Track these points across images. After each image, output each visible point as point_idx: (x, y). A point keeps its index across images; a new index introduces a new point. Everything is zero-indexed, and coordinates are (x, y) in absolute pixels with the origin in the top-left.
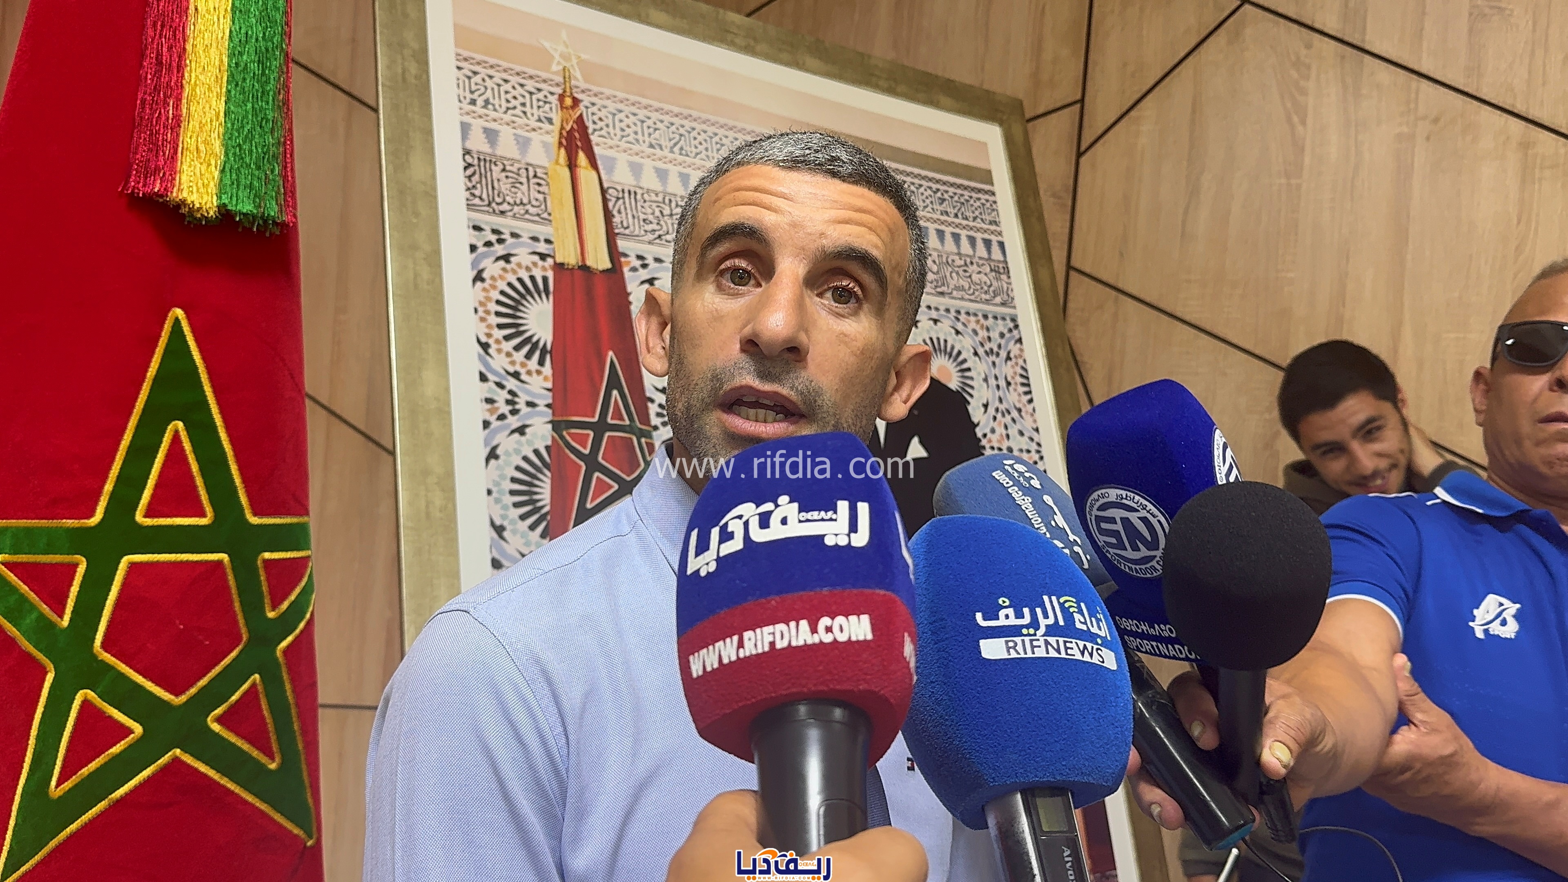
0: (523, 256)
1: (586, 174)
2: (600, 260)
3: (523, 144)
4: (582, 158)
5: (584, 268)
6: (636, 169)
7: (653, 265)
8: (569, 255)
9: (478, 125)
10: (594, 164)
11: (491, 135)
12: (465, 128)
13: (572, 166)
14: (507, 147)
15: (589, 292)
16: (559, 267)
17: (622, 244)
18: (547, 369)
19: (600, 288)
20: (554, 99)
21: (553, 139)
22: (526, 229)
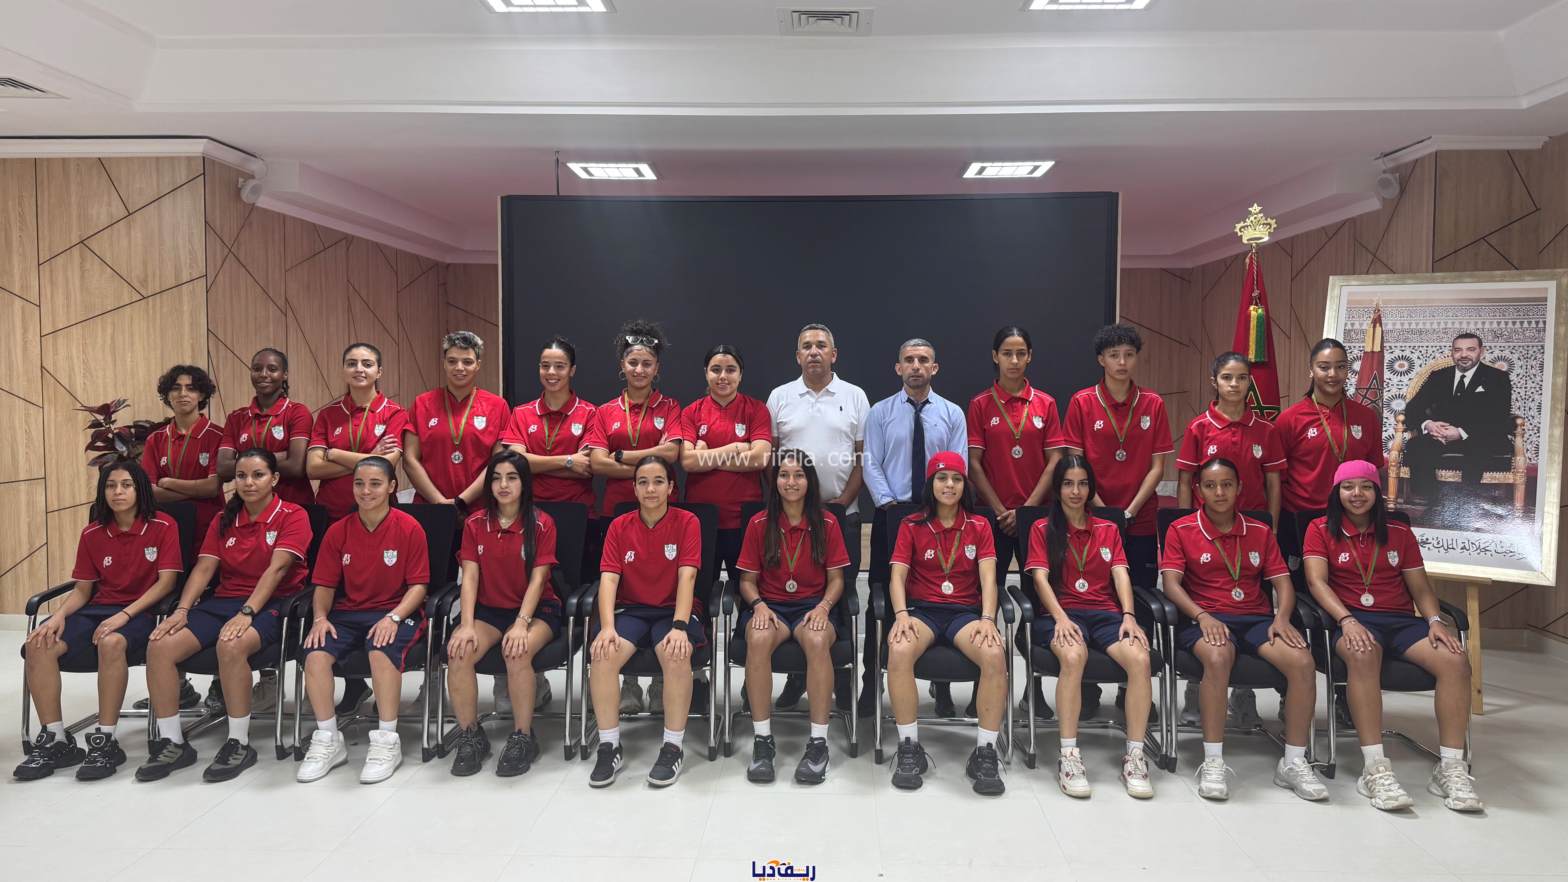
0: (1356, 351)
1: (1379, 329)
2: (1377, 349)
3: (1361, 325)
4: (1378, 325)
5: (1372, 352)
6: (1394, 324)
7: (1393, 347)
8: (1368, 349)
9: (1349, 323)
10: (1381, 326)
11: (1353, 325)
12: (1346, 324)
13: (1374, 327)
14: (1357, 326)
15: (1373, 357)
16: (1365, 353)
17: (1385, 344)
18: (1357, 377)
19: (1376, 357)
20: (1372, 312)
21: (1370, 322)
22: (1357, 345)
